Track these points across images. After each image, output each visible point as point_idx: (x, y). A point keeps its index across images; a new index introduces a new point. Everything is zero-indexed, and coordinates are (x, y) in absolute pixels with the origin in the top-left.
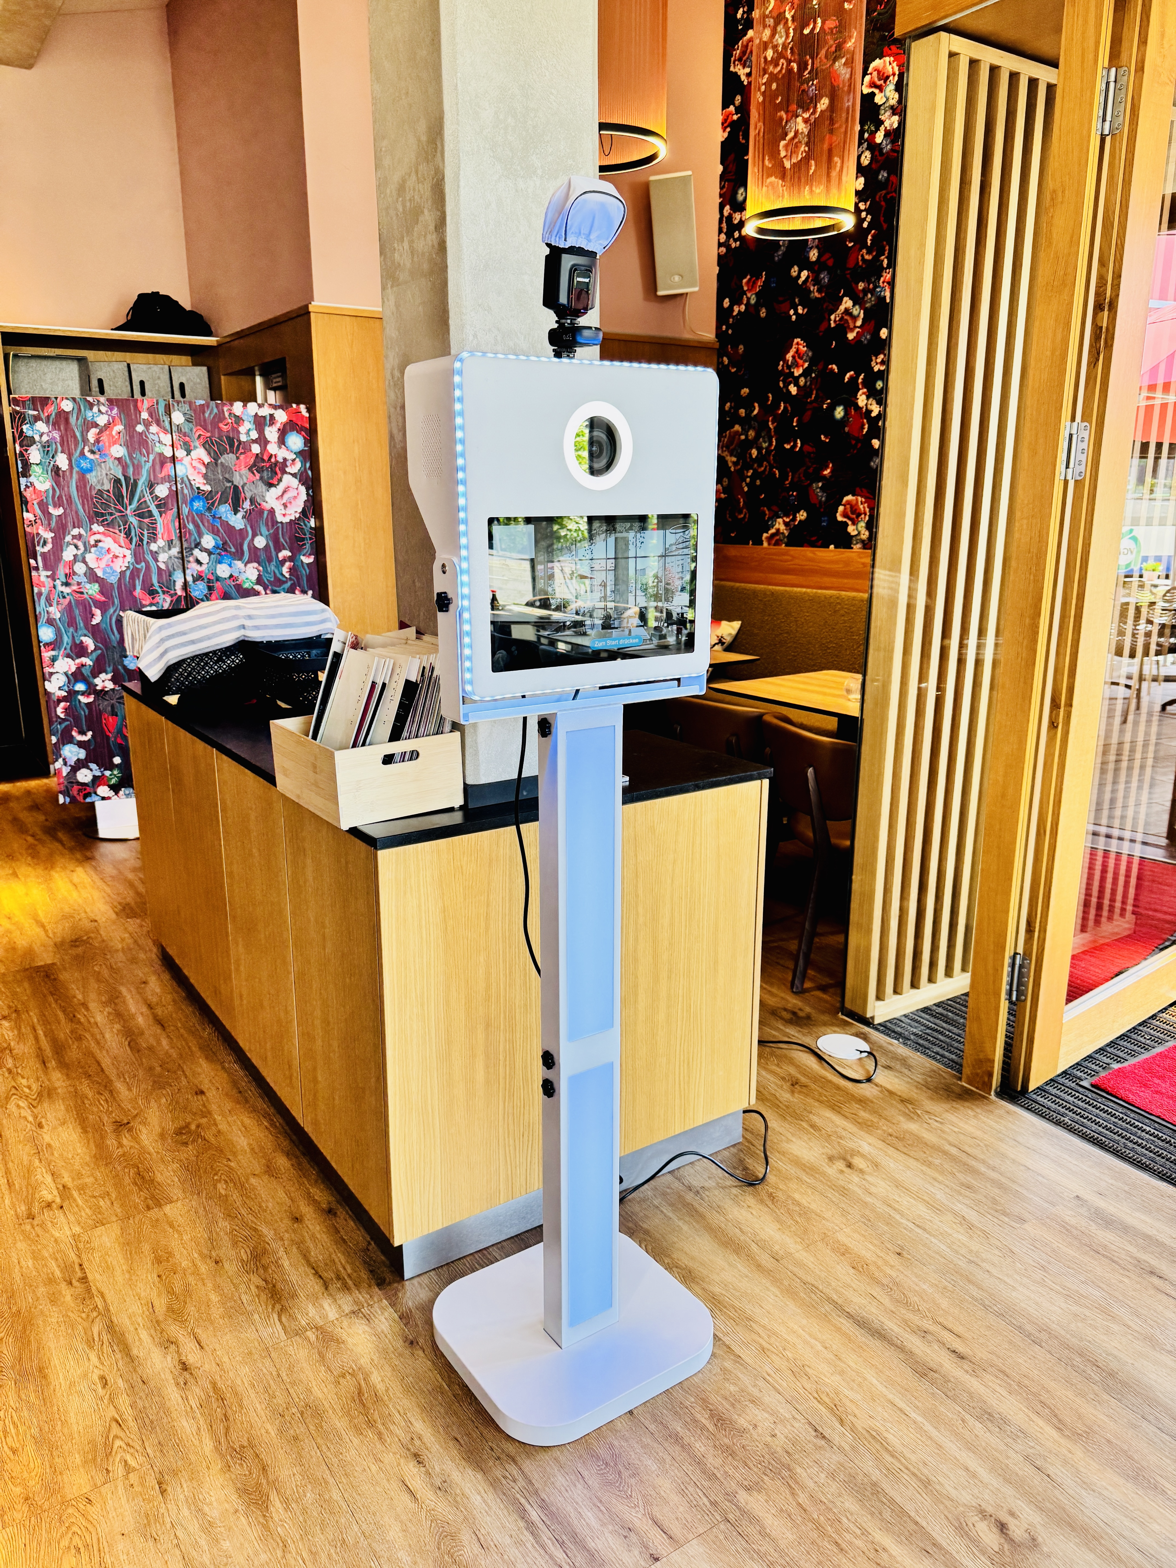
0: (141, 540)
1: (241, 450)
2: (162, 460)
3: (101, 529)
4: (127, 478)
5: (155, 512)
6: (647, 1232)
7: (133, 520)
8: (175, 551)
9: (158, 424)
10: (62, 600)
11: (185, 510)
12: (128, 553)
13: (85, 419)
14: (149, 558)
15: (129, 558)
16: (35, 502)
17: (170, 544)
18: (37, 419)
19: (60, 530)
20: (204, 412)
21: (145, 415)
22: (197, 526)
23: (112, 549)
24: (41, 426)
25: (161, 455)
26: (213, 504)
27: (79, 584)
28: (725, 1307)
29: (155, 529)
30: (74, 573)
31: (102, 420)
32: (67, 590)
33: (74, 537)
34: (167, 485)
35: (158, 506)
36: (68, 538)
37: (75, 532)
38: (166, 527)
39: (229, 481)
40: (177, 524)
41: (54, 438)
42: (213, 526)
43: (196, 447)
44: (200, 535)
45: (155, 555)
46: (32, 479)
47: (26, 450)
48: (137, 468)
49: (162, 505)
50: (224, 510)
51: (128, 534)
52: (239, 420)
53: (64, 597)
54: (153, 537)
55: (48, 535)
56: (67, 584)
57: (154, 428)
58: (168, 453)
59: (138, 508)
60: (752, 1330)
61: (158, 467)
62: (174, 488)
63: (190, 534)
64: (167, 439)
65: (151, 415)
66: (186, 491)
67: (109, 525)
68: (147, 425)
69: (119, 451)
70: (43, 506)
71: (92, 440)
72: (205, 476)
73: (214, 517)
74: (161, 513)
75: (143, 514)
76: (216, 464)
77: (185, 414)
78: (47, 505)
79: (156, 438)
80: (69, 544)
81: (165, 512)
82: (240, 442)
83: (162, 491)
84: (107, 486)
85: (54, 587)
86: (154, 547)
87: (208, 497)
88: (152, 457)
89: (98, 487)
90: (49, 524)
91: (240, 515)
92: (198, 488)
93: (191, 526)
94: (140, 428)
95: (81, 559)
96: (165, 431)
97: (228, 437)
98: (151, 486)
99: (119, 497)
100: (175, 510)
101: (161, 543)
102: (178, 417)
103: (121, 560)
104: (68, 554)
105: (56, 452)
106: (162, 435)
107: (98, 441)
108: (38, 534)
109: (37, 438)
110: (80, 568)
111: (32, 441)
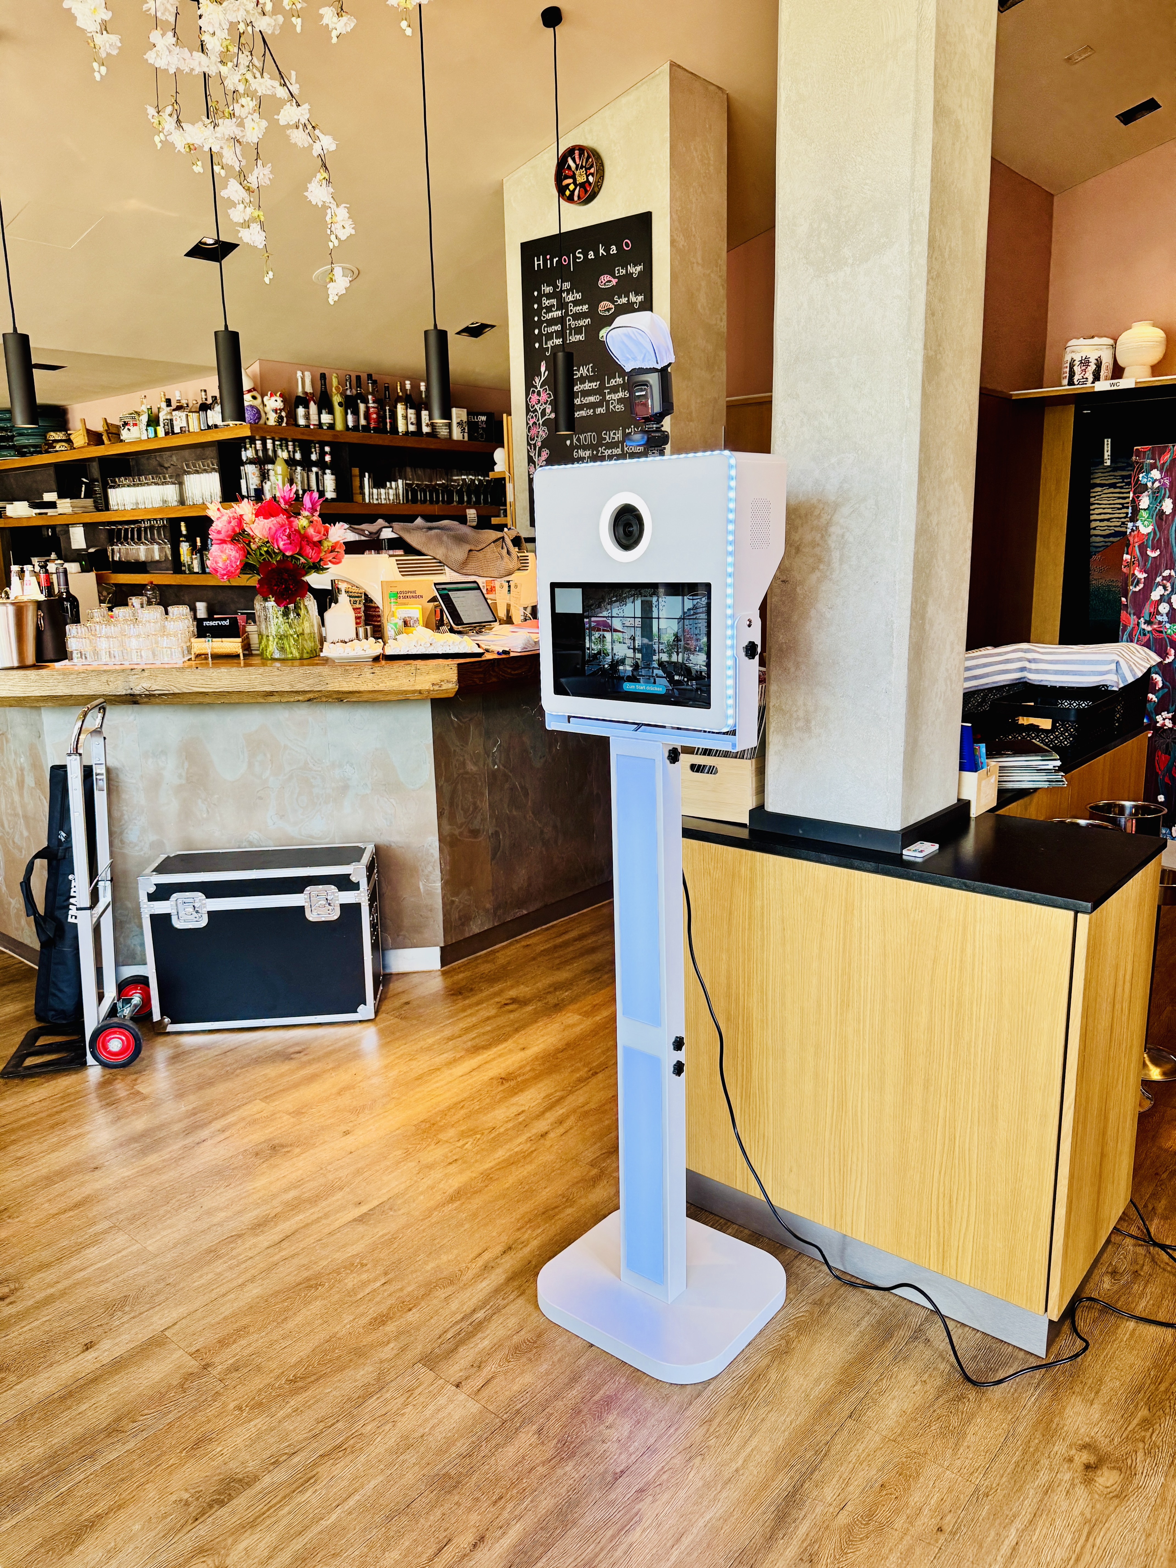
10: (1142, 637)
16: (1136, 545)
18: (1153, 467)
19: (1153, 571)
24: (1155, 474)
27: (1160, 623)
30: (1158, 613)
32: (1149, 628)
33: (1164, 578)
36: (1159, 579)
37: (1166, 573)
41: (1164, 484)
46: (1139, 523)
47: (1139, 497)
53: (1145, 635)
55: (1142, 576)
56: (1149, 623)
70: (1143, 548)
78: (1147, 547)
80: (1159, 584)
85: (1138, 624)
90: (1145, 565)
95: (1166, 598)
104: (1155, 595)
105: (1164, 497)
108: (1134, 574)
109: (1149, 485)
110: (1164, 608)
111: (1145, 488)
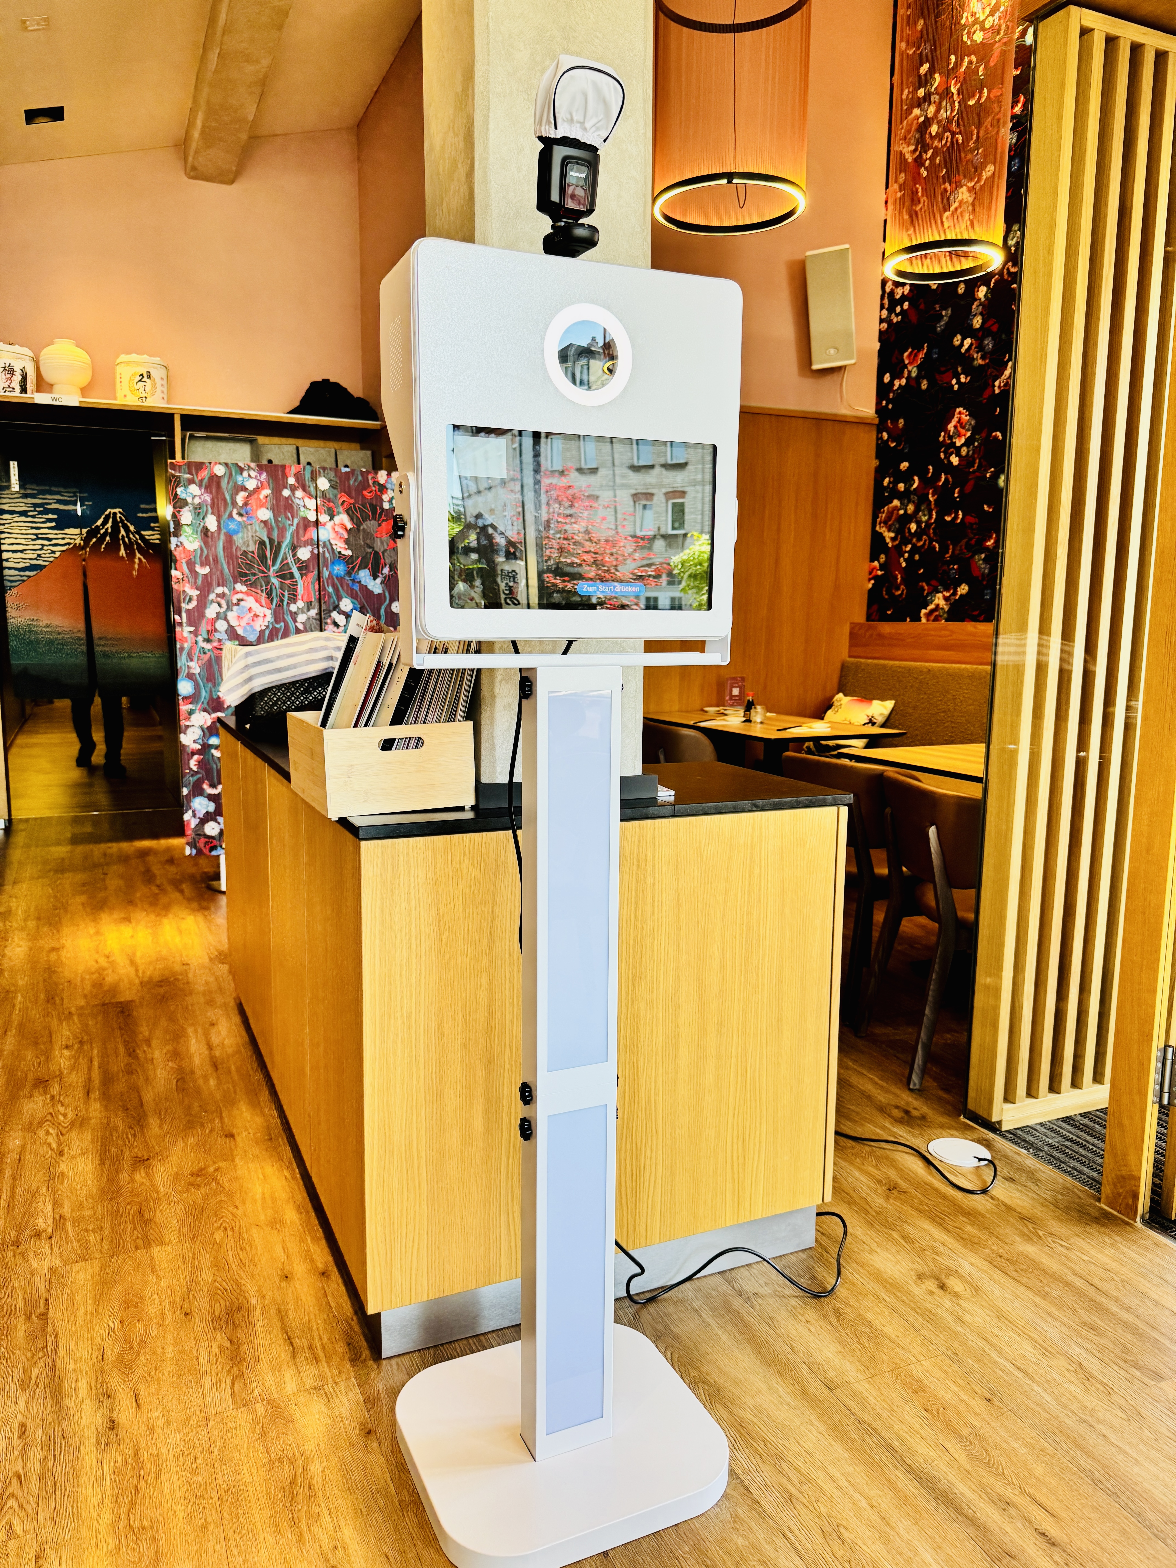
0: (282, 601)
1: (383, 517)
2: (306, 524)
3: (244, 589)
4: (271, 540)
5: (297, 574)
6: (676, 1337)
7: (275, 581)
8: (313, 612)
9: (304, 490)
10: (202, 655)
11: (326, 573)
12: (269, 613)
13: (235, 483)
14: (289, 618)
15: (269, 618)
16: (184, 561)
17: (309, 605)
18: (191, 482)
19: (205, 588)
20: (349, 479)
21: (291, 481)
22: (336, 590)
23: (254, 608)
24: (194, 489)
25: (305, 519)
26: (353, 568)
27: (220, 640)
28: (753, 1438)
29: (296, 590)
30: (216, 630)
31: (251, 485)
32: (208, 646)
33: (218, 595)
34: (310, 548)
35: (299, 569)
36: (212, 596)
37: (219, 590)
38: (306, 588)
39: (370, 547)
40: (317, 586)
41: (205, 501)
42: (352, 589)
43: (339, 513)
44: (339, 598)
45: (294, 616)
46: (182, 539)
47: (179, 511)
48: (282, 531)
49: (304, 567)
50: (364, 576)
51: (269, 595)
52: (383, 488)
53: (205, 653)
54: (293, 599)
55: (194, 593)
56: (208, 640)
57: (299, 493)
58: (312, 517)
59: (281, 569)
60: (780, 1471)
61: (301, 532)
62: (316, 551)
63: (330, 597)
64: (311, 503)
65: (297, 480)
66: (327, 555)
67: (252, 585)
68: (293, 489)
69: (265, 514)
70: (191, 565)
71: (240, 503)
72: (347, 542)
73: (353, 581)
74: (302, 575)
75: (285, 575)
76: (358, 530)
77: (330, 481)
78: (195, 563)
79: (301, 503)
80: (212, 601)
81: (306, 574)
82: (382, 509)
83: (304, 554)
84: (253, 547)
85: (196, 642)
86: (293, 608)
87: (348, 561)
88: (296, 521)
89: (244, 548)
90: (195, 582)
91: (379, 580)
92: (340, 553)
93: (330, 589)
94: (286, 493)
95: (222, 615)
96: (310, 496)
97: (371, 505)
98: (294, 548)
99: (263, 558)
100: (316, 572)
101: (300, 604)
102: (323, 484)
103: (260, 620)
104: (211, 611)
105: (206, 514)
106: (307, 500)
107: (246, 504)
108: (184, 591)
109: (189, 500)
110: (221, 625)
111: (184, 503)
